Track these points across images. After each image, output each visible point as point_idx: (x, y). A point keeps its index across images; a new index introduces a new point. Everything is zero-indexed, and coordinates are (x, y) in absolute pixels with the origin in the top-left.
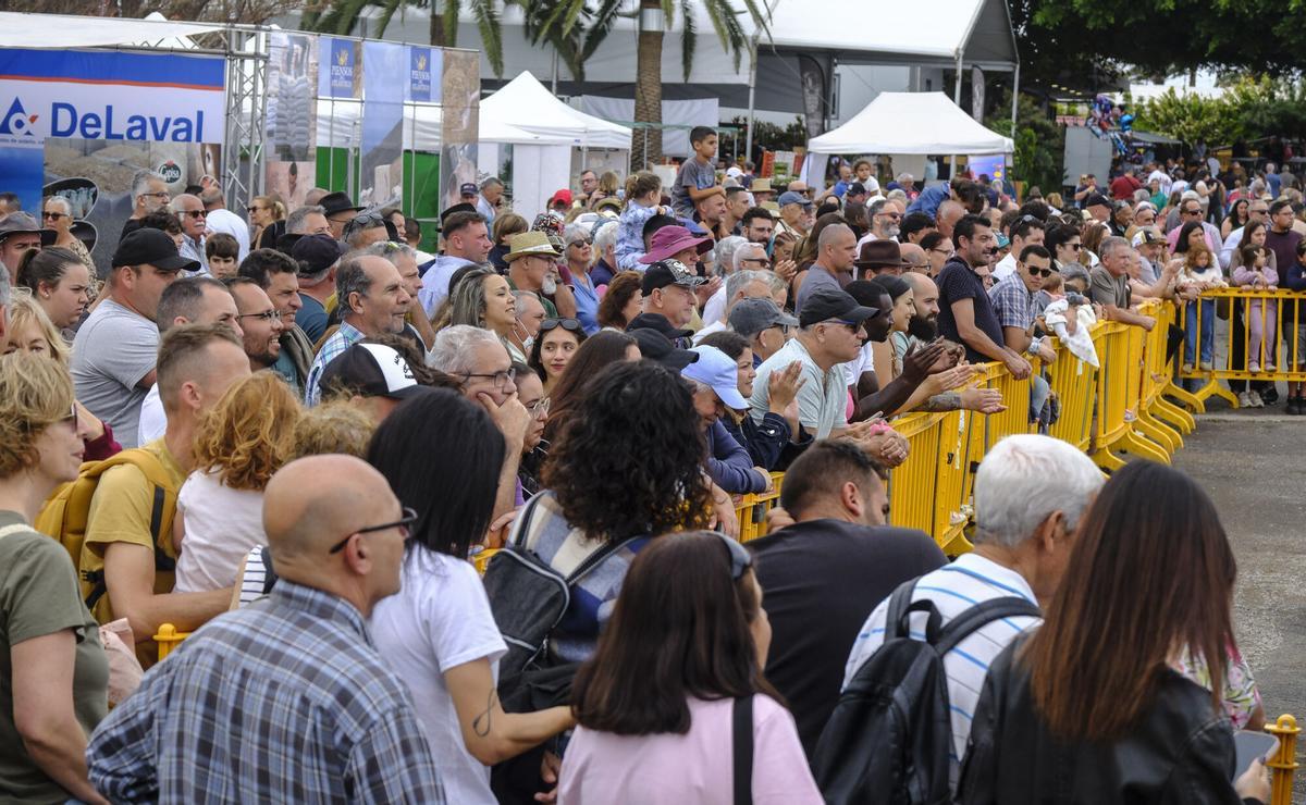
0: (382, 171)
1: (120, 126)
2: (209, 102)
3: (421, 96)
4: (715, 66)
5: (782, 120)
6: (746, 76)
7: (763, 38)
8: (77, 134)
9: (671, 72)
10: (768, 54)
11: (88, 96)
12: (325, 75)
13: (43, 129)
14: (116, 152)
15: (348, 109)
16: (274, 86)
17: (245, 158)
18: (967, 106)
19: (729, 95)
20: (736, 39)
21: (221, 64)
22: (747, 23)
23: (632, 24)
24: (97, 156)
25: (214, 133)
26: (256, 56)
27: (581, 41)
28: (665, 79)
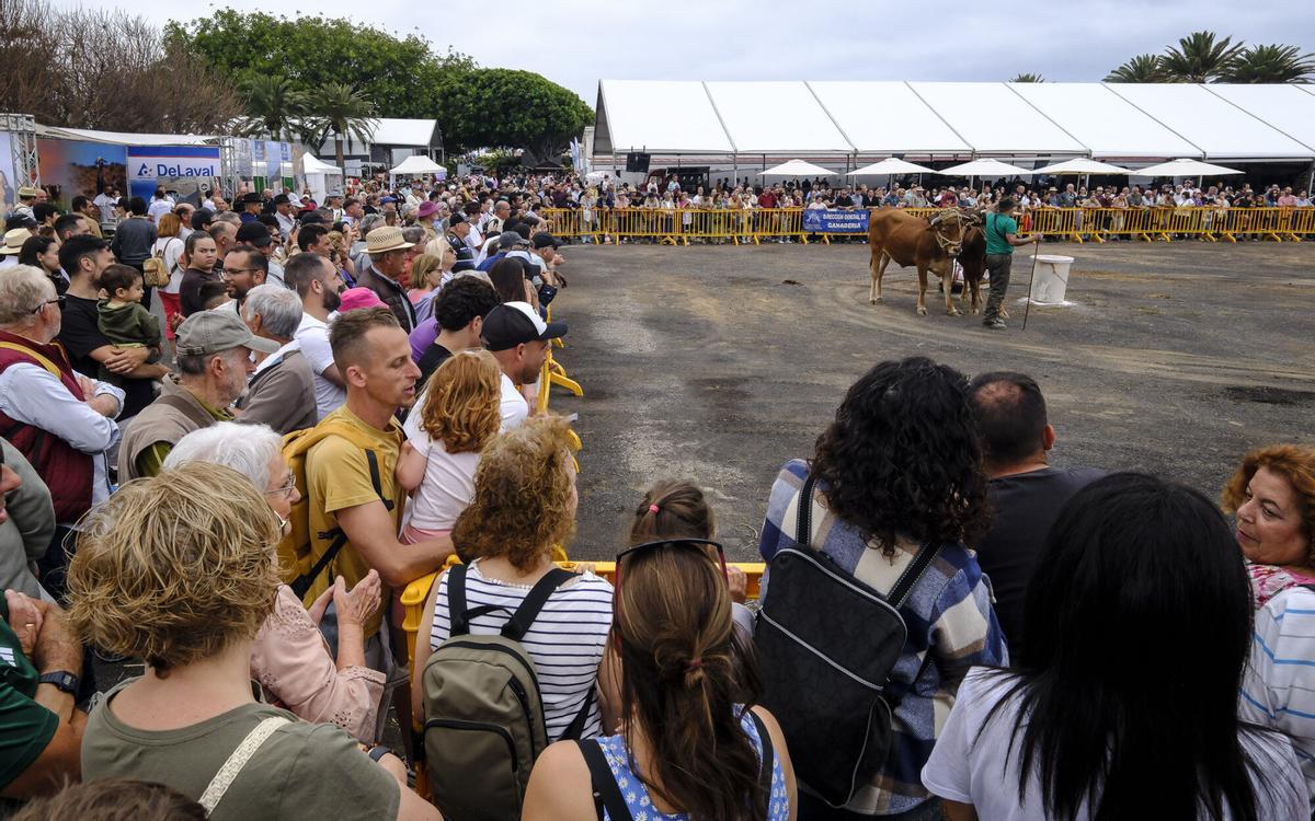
0: (275, 183)
1: (183, 172)
2: (215, 163)
3: (285, 159)
4: (359, 150)
5: (378, 165)
6: (368, 153)
7: (372, 142)
8: (168, 175)
9: (346, 152)
10: (374, 146)
11: (170, 162)
12: (254, 153)
13: (155, 174)
14: (183, 181)
15: (261, 164)
16: (237, 157)
17: (230, 181)
18: (431, 158)
19: (364, 158)
20: (364, 143)
21: (217, 150)
22: (367, 137)
23: (333, 138)
24: (178, 182)
25: (218, 172)
26: (229, 147)
27: (318, 144)
28: (345, 154)
